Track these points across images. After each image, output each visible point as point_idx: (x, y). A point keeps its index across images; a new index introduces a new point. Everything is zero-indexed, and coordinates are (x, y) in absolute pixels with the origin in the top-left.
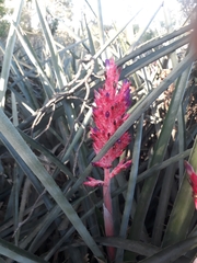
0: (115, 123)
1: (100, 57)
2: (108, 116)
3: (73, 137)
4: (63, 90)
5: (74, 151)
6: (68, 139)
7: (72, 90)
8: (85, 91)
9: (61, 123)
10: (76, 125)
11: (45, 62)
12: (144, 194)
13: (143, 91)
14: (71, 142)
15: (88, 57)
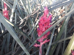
0: (45, 28)
1: (43, 4)
2: (43, 26)
3: (32, 28)
4: (30, 14)
5: (32, 32)
6: (31, 29)
7: (33, 14)
8: (37, 15)
9: (29, 24)
10: (33, 25)
11: (27, 4)
12: (52, 49)
13: (55, 15)
14: (31, 30)
15: (39, 4)
